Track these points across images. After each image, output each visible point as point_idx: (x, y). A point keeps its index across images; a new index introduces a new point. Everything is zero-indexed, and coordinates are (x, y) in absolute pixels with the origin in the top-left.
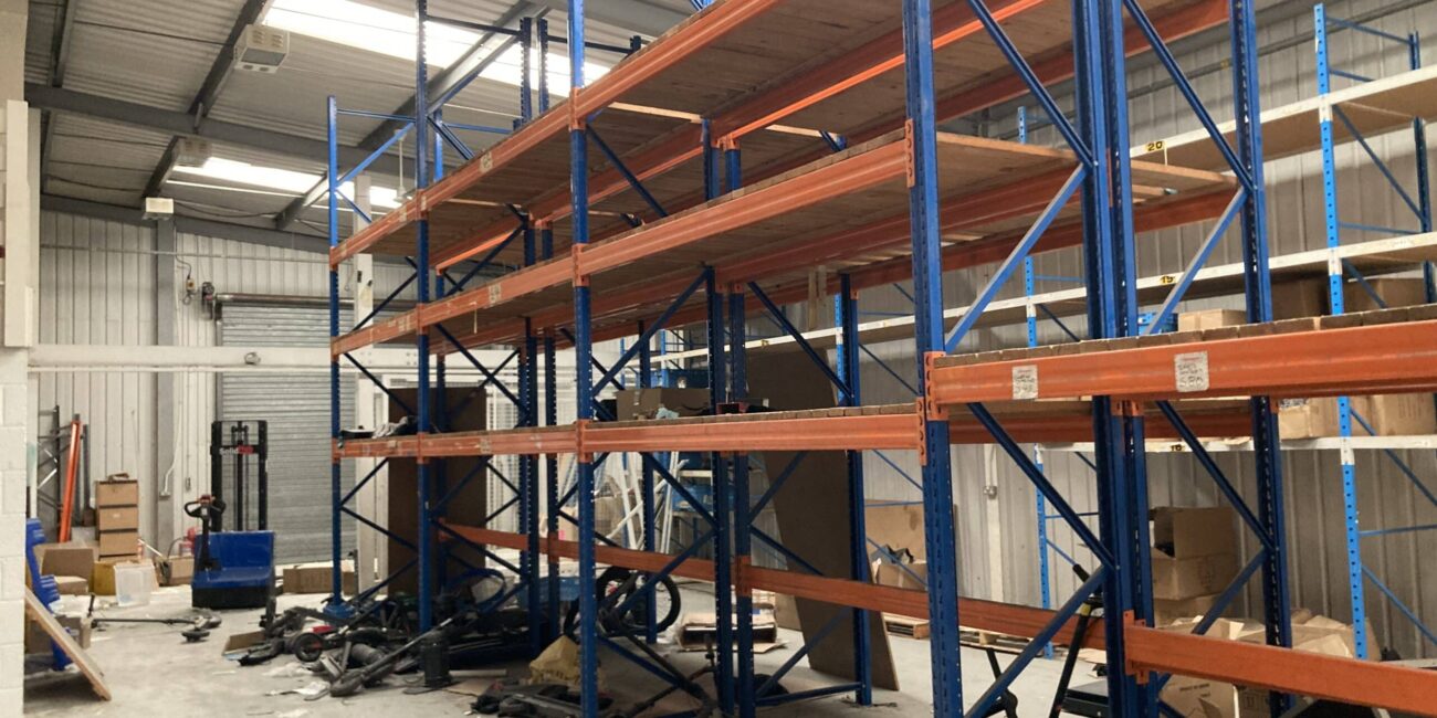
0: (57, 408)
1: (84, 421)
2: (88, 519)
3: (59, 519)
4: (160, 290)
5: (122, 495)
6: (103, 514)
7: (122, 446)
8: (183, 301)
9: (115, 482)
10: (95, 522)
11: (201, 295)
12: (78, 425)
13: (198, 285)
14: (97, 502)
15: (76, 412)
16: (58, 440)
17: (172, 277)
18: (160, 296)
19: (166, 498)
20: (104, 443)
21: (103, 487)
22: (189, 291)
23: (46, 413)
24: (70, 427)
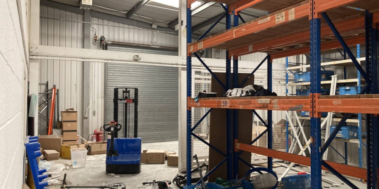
0: (48, 82)
1: (57, 88)
2: (59, 125)
3: (48, 126)
4: (85, 39)
5: (71, 117)
6: (64, 124)
7: (71, 98)
8: (93, 43)
9: (69, 112)
10: (61, 127)
11: (100, 41)
12: (55, 89)
13: (99, 37)
14: (62, 119)
15: (54, 84)
16: (48, 94)
17: (89, 34)
18: (85, 41)
19: (87, 118)
20: (64, 96)
21: (64, 114)
22: (95, 40)
23: (43, 84)
24: (52, 90)
